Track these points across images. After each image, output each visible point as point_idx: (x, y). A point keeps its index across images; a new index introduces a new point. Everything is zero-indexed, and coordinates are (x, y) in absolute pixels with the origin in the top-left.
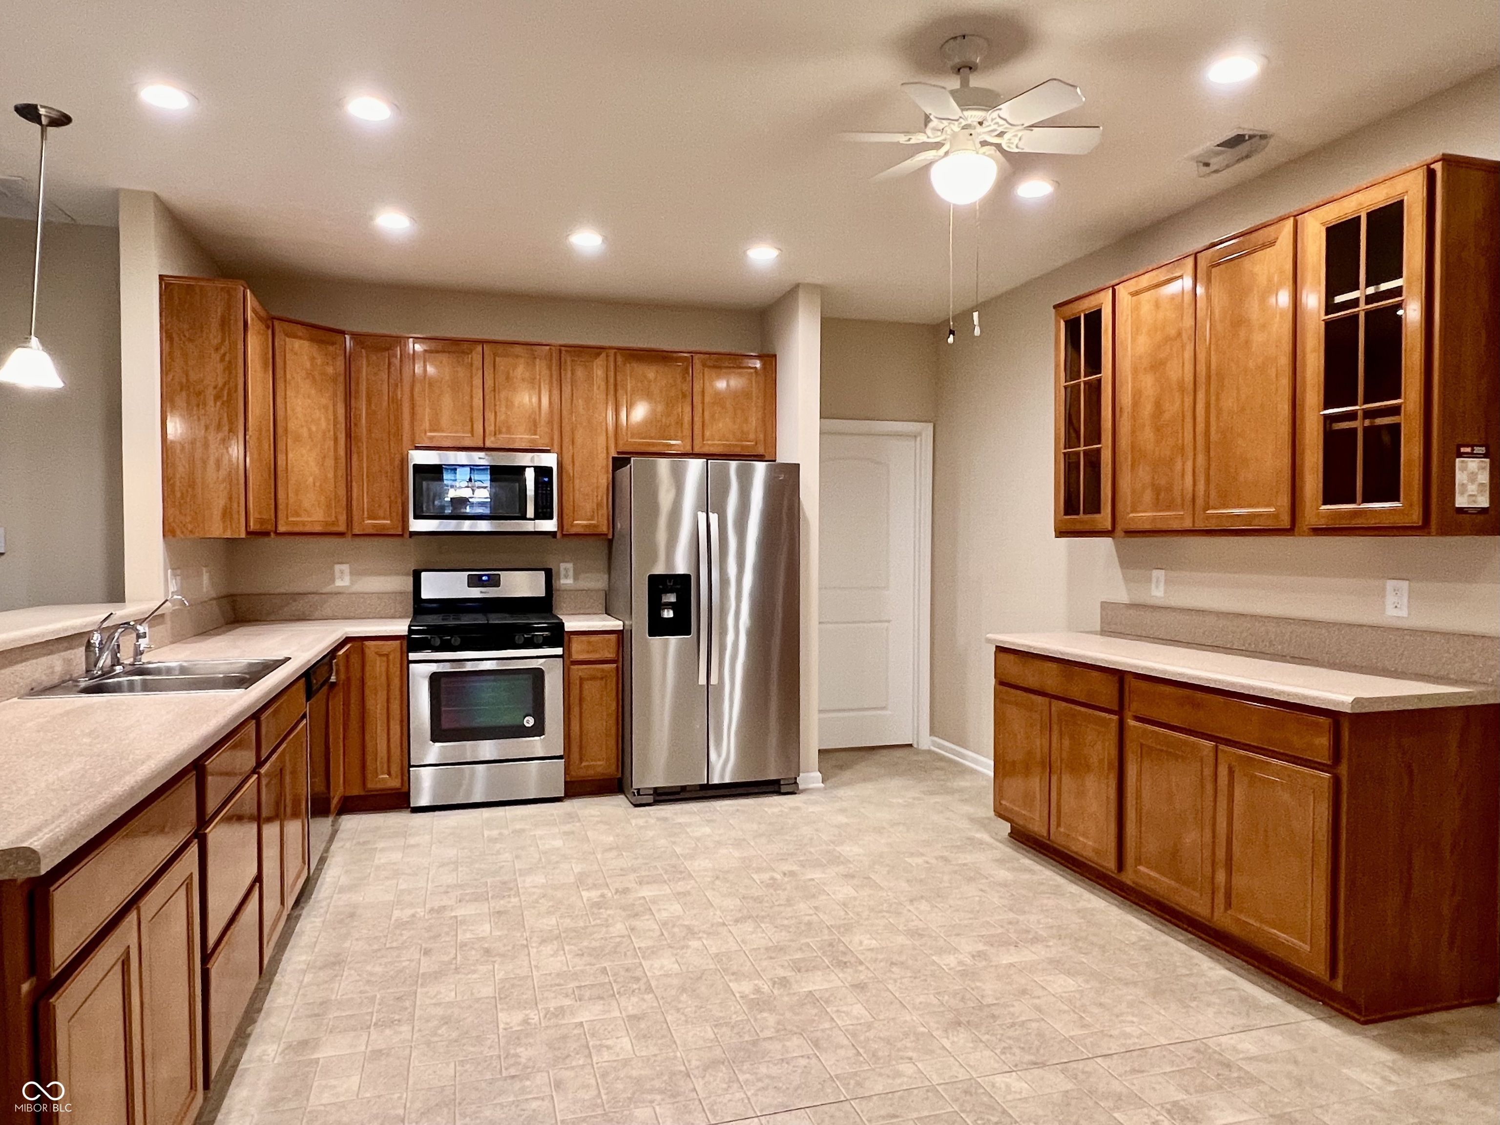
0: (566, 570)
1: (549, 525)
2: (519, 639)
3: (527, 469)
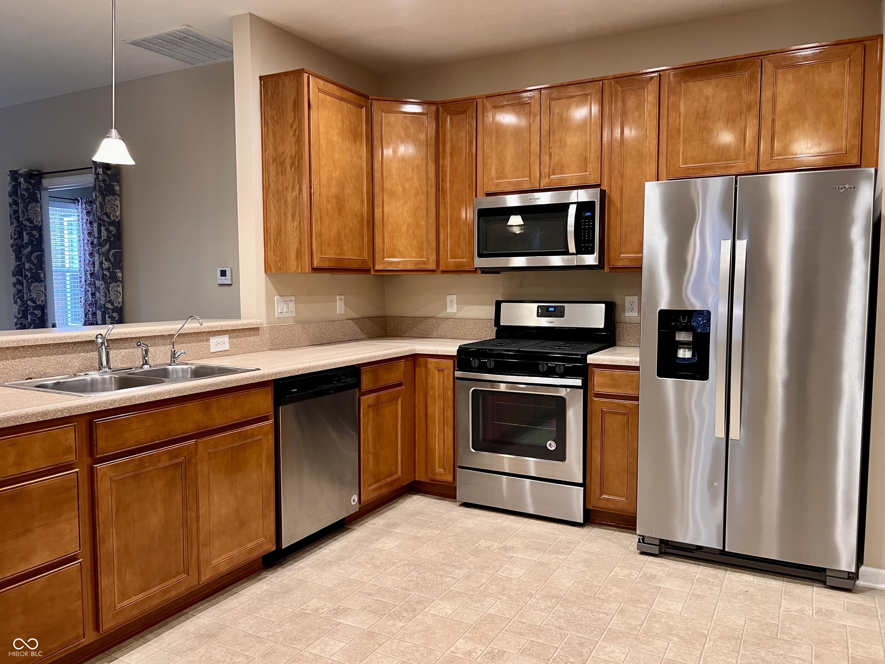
0: (631, 303)
1: (591, 259)
2: (543, 367)
3: (571, 205)
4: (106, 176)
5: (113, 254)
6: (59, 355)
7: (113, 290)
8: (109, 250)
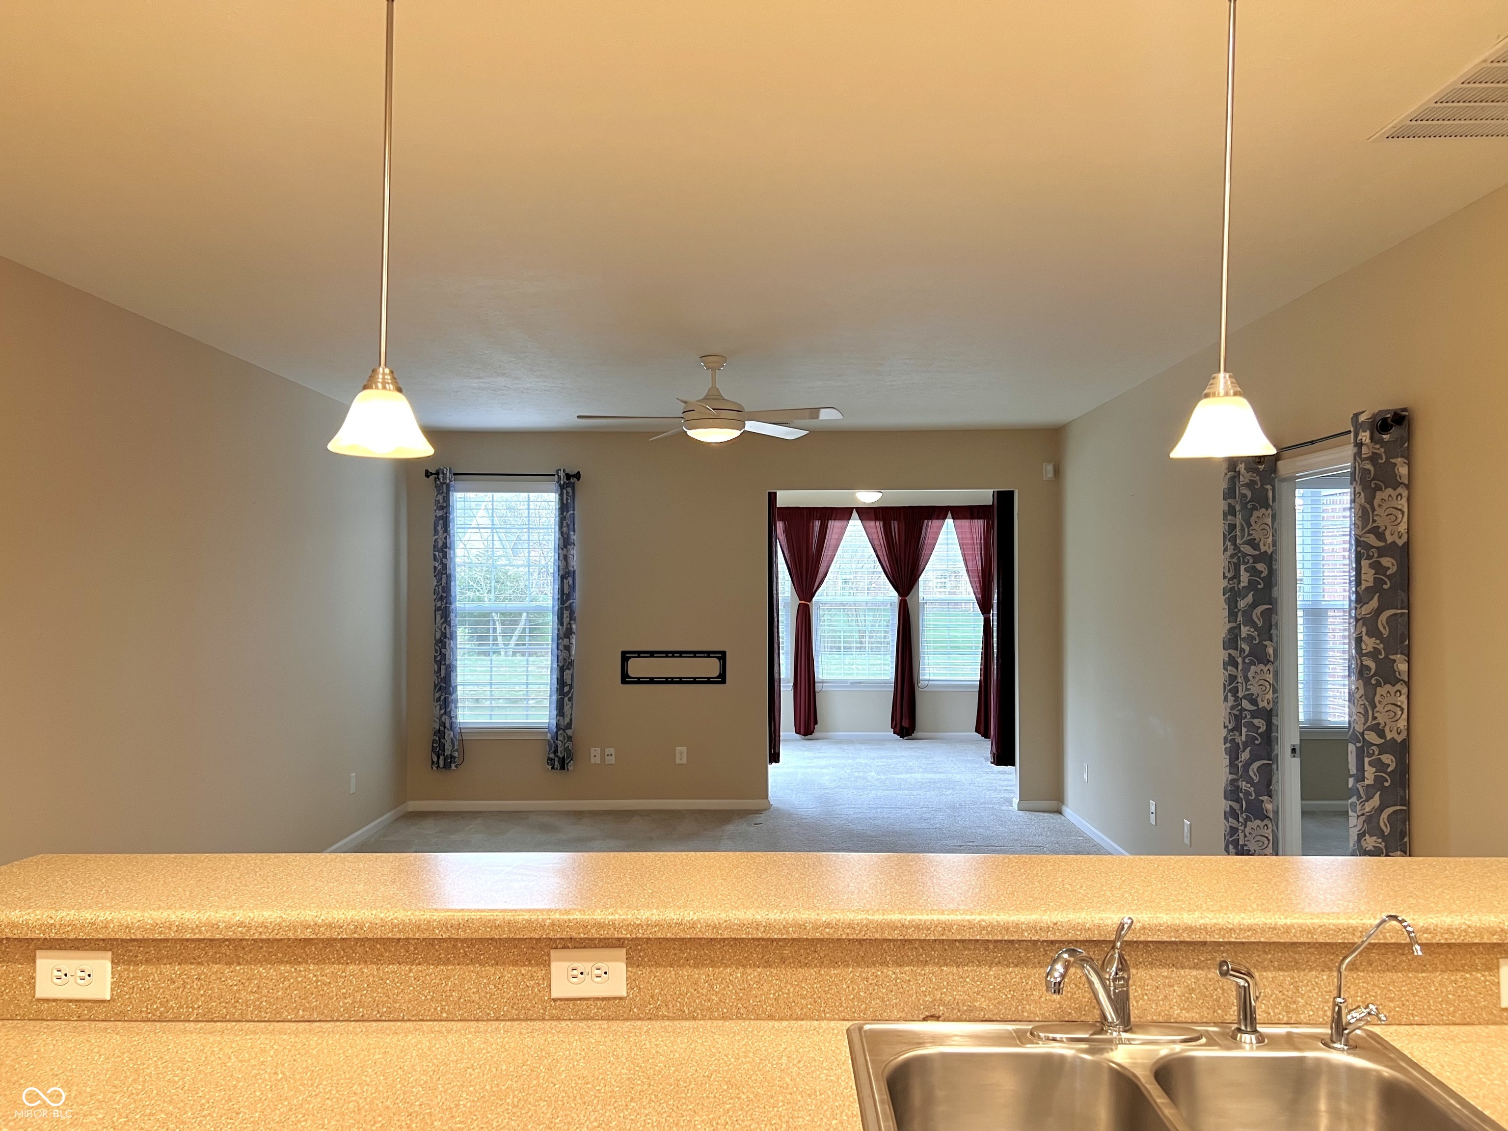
4: (1378, 446)
5: (1389, 619)
6: (1008, 966)
7: (1385, 702)
8: (1378, 612)
